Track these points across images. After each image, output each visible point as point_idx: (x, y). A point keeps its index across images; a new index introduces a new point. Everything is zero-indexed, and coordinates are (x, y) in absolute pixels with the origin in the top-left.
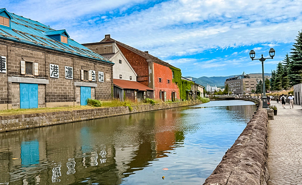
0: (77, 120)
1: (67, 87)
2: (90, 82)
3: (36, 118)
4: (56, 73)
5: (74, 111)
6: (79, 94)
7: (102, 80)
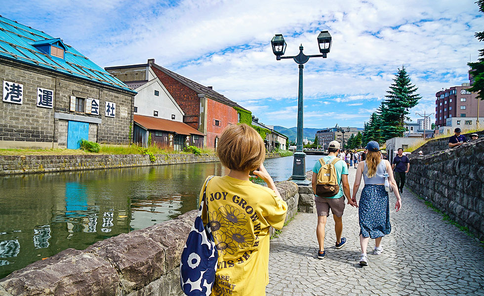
0: (36, 170)
1: (40, 121)
2: (89, 115)
4: (16, 95)
5: (30, 157)
6: (64, 131)
7: (112, 115)
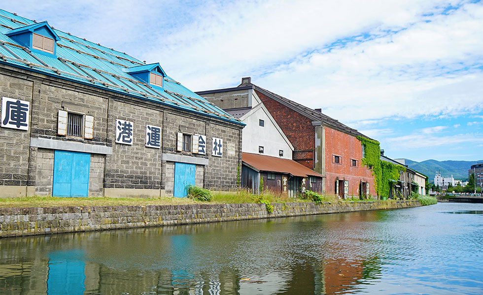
0: (155, 223)
1: (148, 163)
2: (195, 155)
3: (66, 216)
4: (127, 135)
5: (150, 207)
6: (171, 175)
7: (219, 153)
